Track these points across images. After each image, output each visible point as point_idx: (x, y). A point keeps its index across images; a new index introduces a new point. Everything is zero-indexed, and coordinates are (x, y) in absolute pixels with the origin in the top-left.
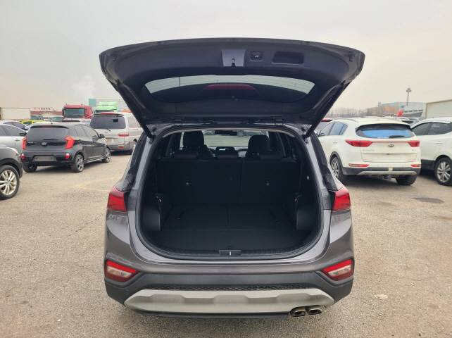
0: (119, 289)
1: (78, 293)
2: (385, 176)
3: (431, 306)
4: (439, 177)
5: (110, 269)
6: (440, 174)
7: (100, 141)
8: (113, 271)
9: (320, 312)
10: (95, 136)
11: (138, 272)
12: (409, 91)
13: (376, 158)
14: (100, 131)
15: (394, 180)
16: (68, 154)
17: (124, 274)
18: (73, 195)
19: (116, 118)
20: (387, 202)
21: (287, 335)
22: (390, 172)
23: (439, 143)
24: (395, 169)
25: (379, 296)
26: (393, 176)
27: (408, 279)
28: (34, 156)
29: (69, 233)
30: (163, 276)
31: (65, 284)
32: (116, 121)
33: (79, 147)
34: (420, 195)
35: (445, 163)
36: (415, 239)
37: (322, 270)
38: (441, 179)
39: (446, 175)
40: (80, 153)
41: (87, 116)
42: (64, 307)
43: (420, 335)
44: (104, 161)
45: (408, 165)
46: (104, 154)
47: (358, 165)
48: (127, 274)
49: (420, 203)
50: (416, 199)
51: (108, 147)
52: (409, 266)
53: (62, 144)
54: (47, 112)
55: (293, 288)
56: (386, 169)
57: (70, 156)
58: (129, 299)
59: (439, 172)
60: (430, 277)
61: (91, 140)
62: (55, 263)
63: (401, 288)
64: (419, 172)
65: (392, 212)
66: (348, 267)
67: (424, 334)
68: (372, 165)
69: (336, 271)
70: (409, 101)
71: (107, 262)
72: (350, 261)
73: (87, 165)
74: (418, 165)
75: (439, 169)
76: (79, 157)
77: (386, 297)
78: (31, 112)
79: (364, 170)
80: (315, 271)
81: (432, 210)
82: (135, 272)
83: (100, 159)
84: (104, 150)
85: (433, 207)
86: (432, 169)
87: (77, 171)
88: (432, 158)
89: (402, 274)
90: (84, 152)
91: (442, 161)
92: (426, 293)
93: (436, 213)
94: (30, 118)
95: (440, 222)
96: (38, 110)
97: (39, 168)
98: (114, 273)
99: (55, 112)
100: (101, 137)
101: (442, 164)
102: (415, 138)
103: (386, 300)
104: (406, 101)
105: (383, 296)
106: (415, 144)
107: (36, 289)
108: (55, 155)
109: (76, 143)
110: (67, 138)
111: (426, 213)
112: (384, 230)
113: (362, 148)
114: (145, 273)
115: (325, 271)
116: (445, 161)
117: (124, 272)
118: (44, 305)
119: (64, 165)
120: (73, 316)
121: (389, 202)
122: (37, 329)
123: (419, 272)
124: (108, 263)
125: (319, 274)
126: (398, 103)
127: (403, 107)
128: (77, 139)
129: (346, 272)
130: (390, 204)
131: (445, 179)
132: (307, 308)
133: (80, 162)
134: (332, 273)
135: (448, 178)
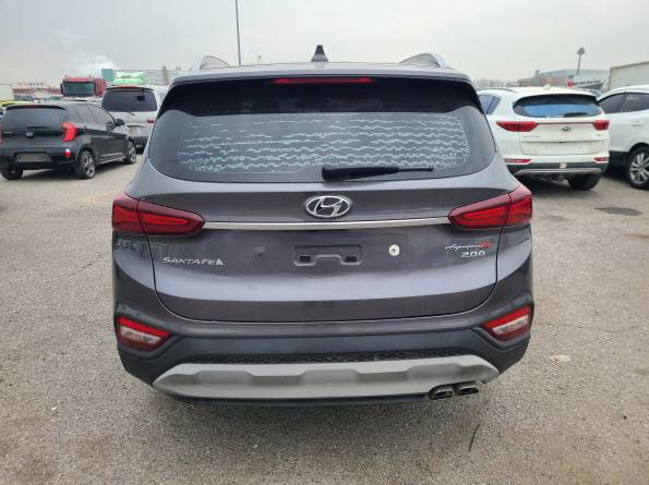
0: (142, 362)
1: (85, 363)
2: (555, 176)
3: (636, 372)
4: (633, 177)
5: (125, 330)
6: (635, 172)
7: (117, 130)
8: (130, 334)
9: (475, 391)
10: (110, 123)
11: (171, 335)
12: (581, 52)
13: (542, 149)
14: (118, 115)
15: (566, 182)
16: (68, 151)
17: (150, 339)
18: (78, 213)
19: (141, 94)
20: (555, 214)
21: (419, 423)
22: (563, 169)
23: (637, 125)
24: (570, 165)
25: (557, 357)
26: (566, 176)
27: (599, 329)
28: (16, 154)
29: (71, 270)
30: (214, 342)
31: (64, 350)
32: (141, 98)
33: (86, 140)
34: (606, 203)
35: (643, 155)
36: (603, 269)
37: (483, 326)
38: (636, 178)
39: (642, 172)
40: (86, 148)
41: (99, 94)
42: (63, 386)
43: (625, 418)
44: (127, 162)
45: (590, 158)
46: (125, 151)
47: (516, 160)
48: (155, 339)
49: (607, 215)
50: (601, 209)
51: (130, 139)
52: (598, 310)
53: (58, 134)
54: (38, 89)
55: (434, 356)
56: (557, 166)
57: (72, 154)
58: (160, 378)
59: (632, 169)
60: (633, 327)
61: (104, 129)
62: (49, 317)
63: (590, 345)
64: (605, 168)
65: (566, 229)
66: (524, 319)
67: (632, 415)
68: (535, 159)
69: (503, 326)
70: (581, 68)
71: (119, 320)
72: (527, 310)
73: (101, 168)
74: (604, 159)
75: (634, 164)
76: (86, 155)
77: (569, 359)
78: (15, 91)
79: (523, 167)
80: (470, 328)
81: (625, 224)
82: (167, 336)
83: (121, 159)
84: (126, 145)
85: (626, 220)
86: (623, 165)
87: (85, 177)
88: (624, 148)
89: (588, 322)
90: (94, 148)
91: (640, 153)
92: (630, 351)
93: (632, 231)
94: (13, 98)
95: (639, 243)
96: (25, 87)
97: (26, 173)
98: (132, 337)
99: (50, 90)
100: (120, 123)
101: (638, 157)
102: (602, 117)
103: (568, 363)
104: (576, 67)
105: (563, 358)
106: (602, 126)
107: (17, 359)
108: (49, 152)
109: (79, 132)
110: (65, 125)
111: (616, 229)
112: (556, 258)
113: (522, 133)
114: (183, 337)
115: (487, 326)
116: (642, 152)
117: (149, 336)
118: (29, 384)
119: (64, 169)
120: (77, 400)
121: (560, 215)
122: (17, 424)
123: (615, 319)
124: (122, 320)
125: (477, 332)
126: (563, 71)
127: (571, 77)
128: (80, 126)
129: (519, 327)
130: (561, 219)
131: (642, 179)
132: (455, 386)
133: (88, 162)
134: (497, 329)
135: (646, 178)
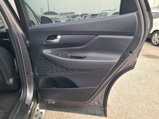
4: (153, 42)
6: (154, 40)
35: (157, 34)
38: (155, 42)
39: (157, 40)
50: (144, 56)
75: (154, 37)
86: (150, 37)
101: (155, 35)
116: (157, 33)
131: (157, 43)
135: (158, 42)
